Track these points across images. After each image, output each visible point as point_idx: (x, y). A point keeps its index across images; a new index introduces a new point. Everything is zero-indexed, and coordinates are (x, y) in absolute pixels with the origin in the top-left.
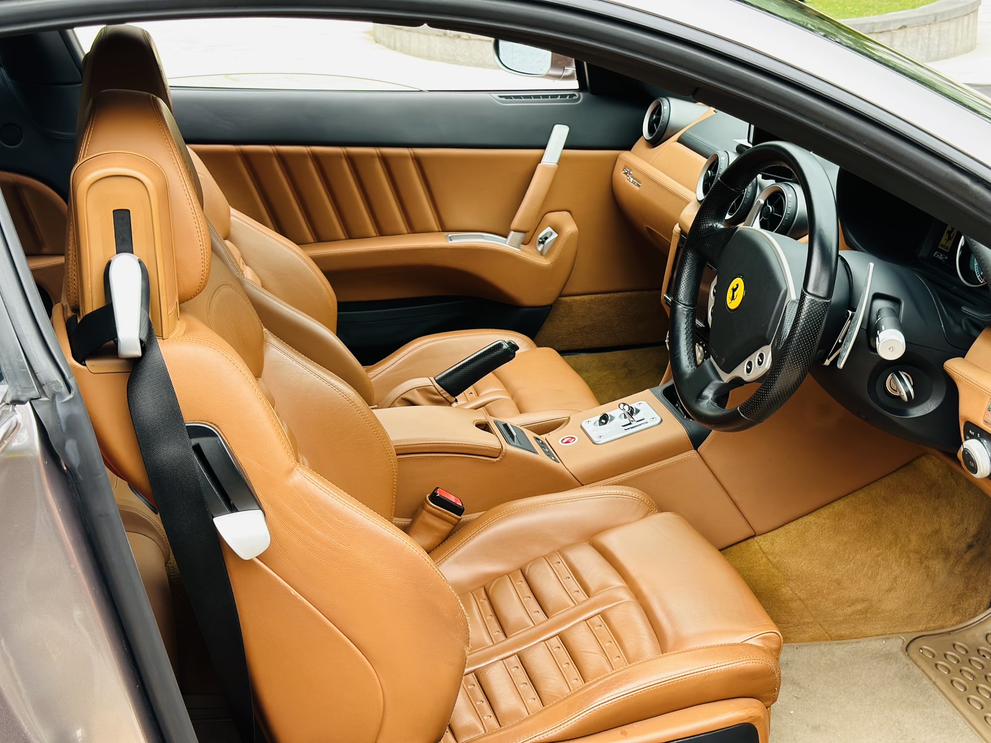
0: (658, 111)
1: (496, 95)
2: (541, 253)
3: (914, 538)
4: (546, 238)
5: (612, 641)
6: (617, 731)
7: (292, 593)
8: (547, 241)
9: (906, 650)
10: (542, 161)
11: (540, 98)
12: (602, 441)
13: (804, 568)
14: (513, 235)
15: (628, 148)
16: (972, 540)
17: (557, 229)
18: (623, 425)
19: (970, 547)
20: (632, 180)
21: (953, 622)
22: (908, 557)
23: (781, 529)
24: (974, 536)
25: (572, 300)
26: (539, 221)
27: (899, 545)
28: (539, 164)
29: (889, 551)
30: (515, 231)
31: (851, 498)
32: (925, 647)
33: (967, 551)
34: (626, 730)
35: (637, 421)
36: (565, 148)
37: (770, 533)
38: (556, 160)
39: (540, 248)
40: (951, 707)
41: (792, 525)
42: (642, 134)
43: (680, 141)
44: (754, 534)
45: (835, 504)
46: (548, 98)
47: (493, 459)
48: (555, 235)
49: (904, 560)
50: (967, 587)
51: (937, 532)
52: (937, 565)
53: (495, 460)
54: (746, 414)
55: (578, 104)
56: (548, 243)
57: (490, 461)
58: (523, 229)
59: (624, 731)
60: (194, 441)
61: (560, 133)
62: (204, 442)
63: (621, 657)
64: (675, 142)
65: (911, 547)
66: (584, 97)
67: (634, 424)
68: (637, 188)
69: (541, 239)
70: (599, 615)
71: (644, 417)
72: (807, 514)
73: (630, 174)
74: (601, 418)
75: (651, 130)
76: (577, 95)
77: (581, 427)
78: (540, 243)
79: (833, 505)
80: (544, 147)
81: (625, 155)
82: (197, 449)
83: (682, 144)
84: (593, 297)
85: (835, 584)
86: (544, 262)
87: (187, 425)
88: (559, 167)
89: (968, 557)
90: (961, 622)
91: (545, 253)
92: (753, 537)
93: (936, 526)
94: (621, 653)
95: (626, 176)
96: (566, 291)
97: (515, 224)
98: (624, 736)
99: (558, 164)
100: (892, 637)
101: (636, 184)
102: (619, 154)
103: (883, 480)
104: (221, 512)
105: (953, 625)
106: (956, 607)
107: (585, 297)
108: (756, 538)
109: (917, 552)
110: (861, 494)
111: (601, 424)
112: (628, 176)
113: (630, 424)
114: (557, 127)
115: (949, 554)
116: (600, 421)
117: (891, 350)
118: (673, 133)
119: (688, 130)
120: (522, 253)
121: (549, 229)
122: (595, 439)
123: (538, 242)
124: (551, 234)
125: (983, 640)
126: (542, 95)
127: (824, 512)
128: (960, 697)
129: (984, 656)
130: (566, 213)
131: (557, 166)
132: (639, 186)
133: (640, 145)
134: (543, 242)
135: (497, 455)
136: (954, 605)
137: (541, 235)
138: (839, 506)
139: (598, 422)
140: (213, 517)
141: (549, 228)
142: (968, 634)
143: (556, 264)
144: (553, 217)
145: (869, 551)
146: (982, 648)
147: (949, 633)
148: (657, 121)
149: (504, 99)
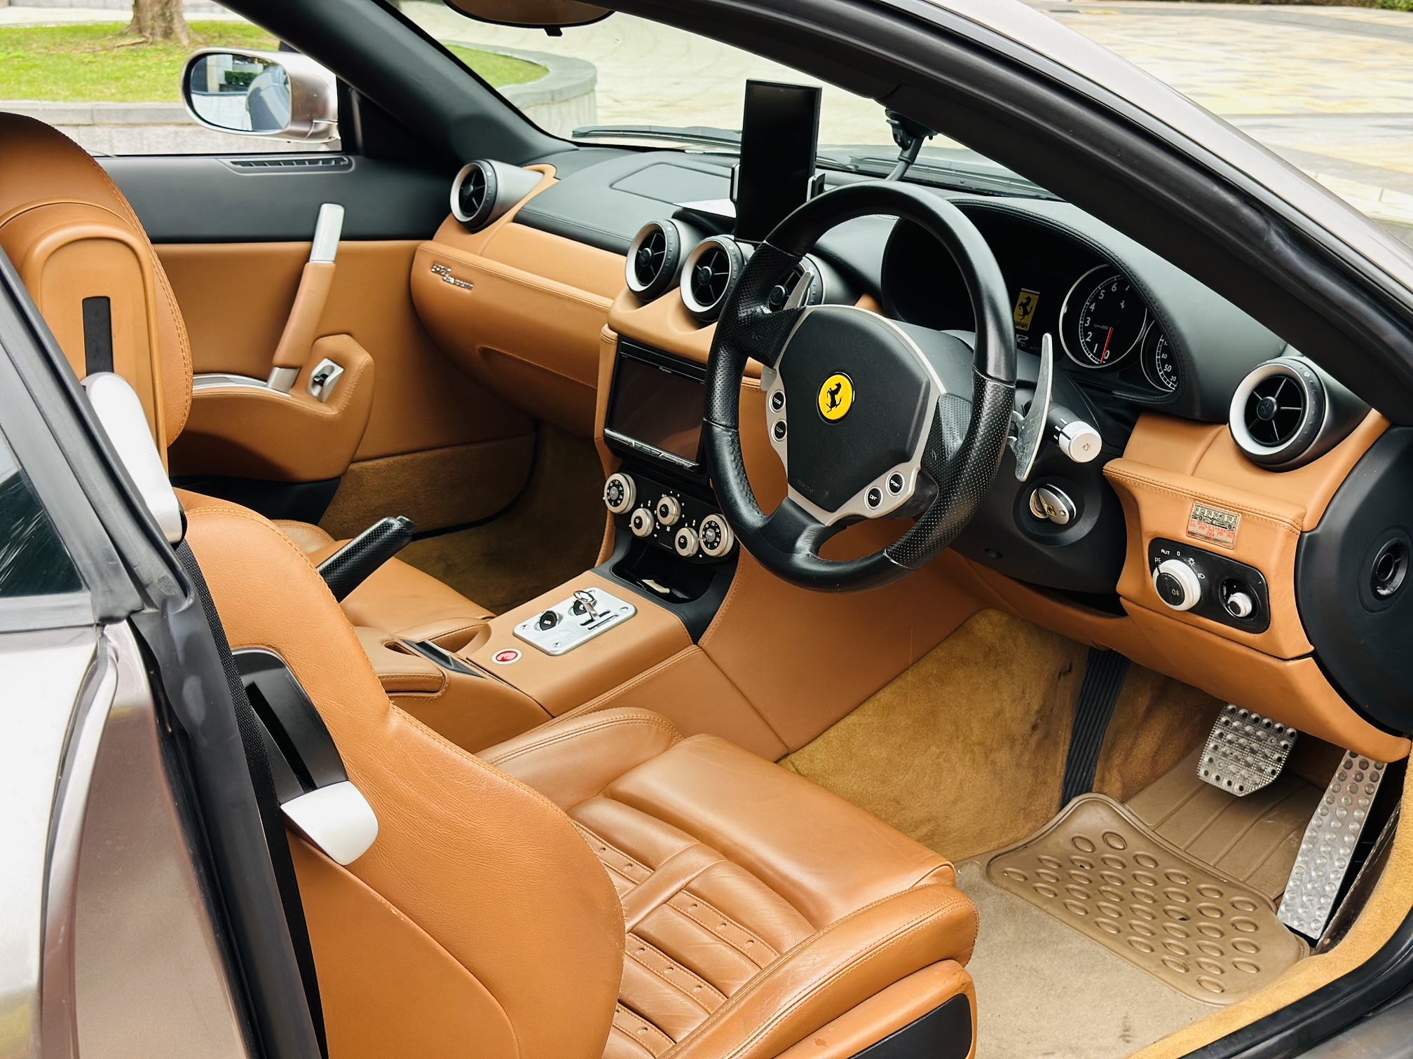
0: (477, 178)
1: (227, 161)
2: (319, 399)
3: (976, 726)
4: (325, 376)
5: (726, 922)
6: (809, 1043)
7: (394, 912)
8: (328, 380)
9: (988, 877)
10: (311, 258)
11: (293, 164)
12: (560, 650)
13: (855, 788)
14: (279, 372)
15: (429, 237)
16: (1036, 717)
17: (338, 360)
18: (583, 623)
19: (1034, 727)
20: (452, 280)
21: (1025, 831)
22: (972, 752)
23: (820, 740)
24: (1038, 712)
25: (362, 468)
26: (311, 351)
27: (961, 738)
28: (307, 264)
29: (951, 748)
30: (281, 367)
31: (899, 682)
32: (1009, 869)
33: (1033, 733)
34: (821, 1038)
35: (601, 616)
36: (343, 238)
37: (808, 746)
38: (332, 256)
39: (316, 391)
40: (1083, 937)
41: (832, 732)
42: (450, 211)
43: (517, 220)
44: (787, 752)
45: (881, 695)
46: (305, 164)
47: (432, 695)
48: (339, 370)
49: (969, 755)
50: (1036, 781)
51: (999, 713)
52: (1003, 757)
53: (435, 695)
54: (903, 561)
55: (349, 173)
56: (330, 382)
57: (429, 697)
58: (295, 362)
59: (819, 1040)
60: (246, 680)
61: (331, 218)
62: (262, 679)
63: (755, 940)
64: (509, 222)
65: (974, 738)
66: (355, 160)
67: (598, 620)
68: (467, 291)
69: (316, 377)
70: (683, 891)
71: (610, 609)
72: (848, 714)
73: (447, 272)
74: (542, 619)
75: (466, 206)
76: (346, 159)
77: (514, 635)
78: (315, 383)
79: (878, 696)
80: (310, 238)
81: (426, 244)
82: (253, 690)
83: (525, 225)
84: (390, 460)
85: (894, 804)
86: (330, 411)
87: (233, 654)
88: (337, 268)
89: (1034, 740)
90: (1035, 829)
91: (325, 397)
92: (786, 756)
93: (998, 705)
94: (751, 935)
95: (441, 277)
96: (361, 453)
97: (281, 354)
98: (823, 1046)
99: (334, 262)
100: (967, 864)
101: (463, 286)
102: (418, 245)
103: (933, 653)
104: (292, 795)
105: (1026, 836)
106: (1028, 811)
107: (381, 461)
108: (789, 757)
109: (981, 744)
110: (909, 677)
111: (543, 626)
112: (444, 276)
113: (592, 620)
114: (325, 207)
115: (1014, 742)
116: (541, 622)
117: (1086, 448)
118: (504, 211)
119: (527, 203)
120: (293, 399)
121: (326, 363)
122: (549, 649)
123: (311, 382)
124: (332, 369)
125: (1070, 847)
126: (295, 160)
127: (869, 707)
128: (1086, 923)
129: (1081, 866)
130: (345, 337)
131: (334, 265)
132: (470, 288)
133: (446, 230)
134: (321, 383)
135: (435, 687)
136: (1025, 808)
137: (316, 371)
138: (886, 696)
139: (539, 624)
140: (280, 804)
141: (326, 360)
142: (1050, 843)
143: (347, 412)
144: (330, 343)
145: (928, 752)
146: (1075, 857)
147: (1025, 846)
148: (479, 193)
149: (239, 166)
